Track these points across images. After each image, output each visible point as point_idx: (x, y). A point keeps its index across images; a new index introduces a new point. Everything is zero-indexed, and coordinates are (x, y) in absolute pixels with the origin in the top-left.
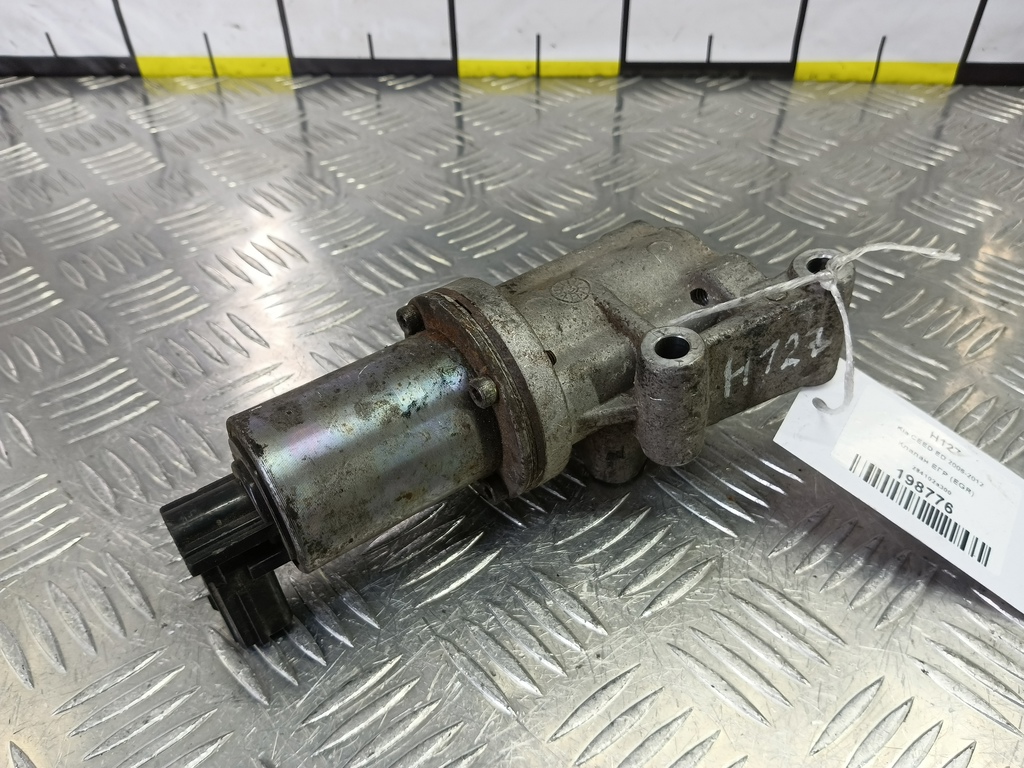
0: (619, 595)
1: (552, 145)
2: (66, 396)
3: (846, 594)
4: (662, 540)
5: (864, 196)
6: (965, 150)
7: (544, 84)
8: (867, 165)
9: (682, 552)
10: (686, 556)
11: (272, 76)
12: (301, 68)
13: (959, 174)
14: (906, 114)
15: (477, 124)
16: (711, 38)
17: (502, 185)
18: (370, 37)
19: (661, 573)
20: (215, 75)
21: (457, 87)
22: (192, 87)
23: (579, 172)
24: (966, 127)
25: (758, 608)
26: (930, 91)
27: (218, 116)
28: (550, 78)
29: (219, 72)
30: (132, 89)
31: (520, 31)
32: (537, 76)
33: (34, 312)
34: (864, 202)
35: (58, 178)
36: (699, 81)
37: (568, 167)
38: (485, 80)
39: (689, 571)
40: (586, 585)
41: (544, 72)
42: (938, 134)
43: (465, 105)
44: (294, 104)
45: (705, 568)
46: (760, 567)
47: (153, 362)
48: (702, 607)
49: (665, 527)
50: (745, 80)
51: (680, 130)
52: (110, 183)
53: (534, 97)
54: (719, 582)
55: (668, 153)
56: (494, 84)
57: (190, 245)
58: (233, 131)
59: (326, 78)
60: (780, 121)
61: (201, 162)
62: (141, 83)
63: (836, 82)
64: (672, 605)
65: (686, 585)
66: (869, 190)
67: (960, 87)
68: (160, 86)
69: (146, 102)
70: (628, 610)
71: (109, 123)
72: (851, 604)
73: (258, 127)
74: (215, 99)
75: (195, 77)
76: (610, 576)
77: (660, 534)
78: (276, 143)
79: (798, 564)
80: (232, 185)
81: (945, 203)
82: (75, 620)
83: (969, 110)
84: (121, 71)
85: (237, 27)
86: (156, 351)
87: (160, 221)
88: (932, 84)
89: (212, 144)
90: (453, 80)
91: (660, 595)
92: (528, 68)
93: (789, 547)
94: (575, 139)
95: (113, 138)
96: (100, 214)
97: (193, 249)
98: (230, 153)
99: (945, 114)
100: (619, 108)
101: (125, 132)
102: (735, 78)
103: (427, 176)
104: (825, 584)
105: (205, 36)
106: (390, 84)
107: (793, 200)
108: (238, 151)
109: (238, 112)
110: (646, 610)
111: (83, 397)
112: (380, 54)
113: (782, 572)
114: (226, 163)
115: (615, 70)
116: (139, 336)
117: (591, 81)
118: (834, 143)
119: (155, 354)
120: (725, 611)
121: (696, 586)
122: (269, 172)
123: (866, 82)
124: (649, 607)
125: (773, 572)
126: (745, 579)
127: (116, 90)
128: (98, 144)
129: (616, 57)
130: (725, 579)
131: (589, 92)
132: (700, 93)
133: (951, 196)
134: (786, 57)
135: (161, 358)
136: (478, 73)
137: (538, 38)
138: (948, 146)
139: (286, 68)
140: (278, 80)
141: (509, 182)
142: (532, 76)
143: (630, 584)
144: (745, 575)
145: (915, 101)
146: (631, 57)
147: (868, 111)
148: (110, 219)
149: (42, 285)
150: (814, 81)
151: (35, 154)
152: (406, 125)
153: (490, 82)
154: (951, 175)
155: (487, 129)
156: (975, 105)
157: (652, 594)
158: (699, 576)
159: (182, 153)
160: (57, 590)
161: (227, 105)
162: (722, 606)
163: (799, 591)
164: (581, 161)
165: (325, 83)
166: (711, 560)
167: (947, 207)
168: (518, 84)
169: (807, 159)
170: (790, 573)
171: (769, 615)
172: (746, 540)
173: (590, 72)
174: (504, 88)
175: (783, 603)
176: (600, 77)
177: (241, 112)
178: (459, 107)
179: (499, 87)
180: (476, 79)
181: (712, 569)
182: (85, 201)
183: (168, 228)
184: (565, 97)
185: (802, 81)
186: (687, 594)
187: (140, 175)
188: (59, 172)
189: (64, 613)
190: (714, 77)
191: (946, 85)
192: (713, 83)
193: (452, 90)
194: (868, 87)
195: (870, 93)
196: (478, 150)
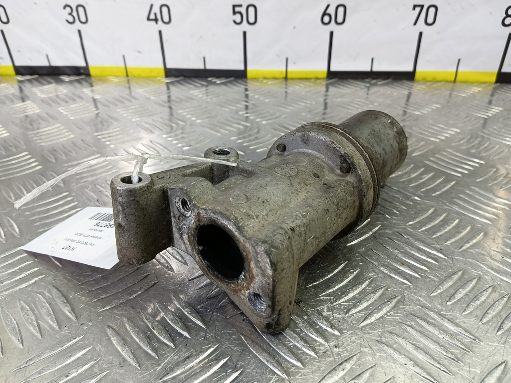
0: (346, 314)
1: (294, 105)
2: (39, 210)
3: (477, 315)
4: (368, 286)
5: (457, 128)
6: (506, 110)
7: (289, 81)
8: (457, 115)
9: (381, 292)
10: (383, 294)
11: (155, 77)
12: (170, 73)
13: (505, 119)
14: (473, 94)
15: (256, 97)
16: (373, 59)
17: (270, 121)
18: (204, 58)
19: (370, 302)
20: (127, 76)
21: (246, 82)
22: (116, 80)
23: (309, 116)
24: (504, 100)
25: (428, 322)
26: (483, 85)
27: (128, 92)
28: (292, 79)
29: (129, 74)
30: (86, 81)
31: (278, 56)
32: (286, 78)
33: (27, 172)
34: (458, 131)
35: (46, 116)
36: (367, 80)
37: (304, 114)
38: (260, 80)
39: (386, 302)
40: (326, 308)
41: (289, 76)
42: (490, 103)
43: (249, 89)
44: (165, 88)
45: (395, 301)
46: (426, 301)
47: (87, 194)
48: (395, 322)
49: (370, 278)
50: (390, 80)
51: (359, 100)
52: (72, 118)
53: (284, 86)
54: (403, 308)
55: (354, 109)
56: (265, 81)
57: (110, 144)
58: (135, 98)
59: (182, 78)
60: (409, 97)
61: (119, 110)
62: (90, 79)
63: (435, 81)
64: (377, 320)
65: (384, 309)
66: (460, 125)
67: (498, 84)
68: (100, 80)
69: (92, 86)
70: (352, 322)
71: (73, 94)
72: (481, 320)
73: (148, 97)
74: (127, 85)
75: (117, 77)
76: (340, 304)
77: (367, 283)
78: (156, 103)
79: (448, 299)
80: (134, 120)
81: (500, 132)
82: (32, 320)
83: (504, 93)
84: (81, 73)
85: (140, 52)
86: (89, 190)
87: (96, 134)
88: (484, 83)
89: (124, 103)
90: (245, 80)
91: (369, 314)
92: (282, 74)
93: (442, 290)
94: (306, 103)
95: (74, 100)
96: (65, 131)
97: (112, 146)
98: (133, 107)
99: (492, 95)
100: (327, 91)
101: (81, 98)
102: (384, 79)
103: (232, 117)
104: (465, 310)
105: (124, 57)
106: (214, 80)
107: (420, 129)
108: (138, 106)
109: (138, 91)
110: (362, 322)
111: (49, 210)
112: (209, 67)
113: (439, 303)
114: (131, 111)
115: (325, 75)
116: (81, 183)
117: (313, 80)
118: (438, 106)
119: (89, 191)
120: (409, 323)
121: (390, 310)
122: (152, 115)
123: (450, 82)
124: (364, 320)
125: (434, 304)
126: (418, 307)
127: (79, 81)
128: (67, 102)
129: (325, 69)
130: (406, 306)
131: (312, 84)
132: (368, 85)
133: (502, 129)
134: (410, 69)
135: (92, 193)
136: (257, 77)
137: (287, 59)
138: (497, 108)
139: (163, 73)
140: (159, 78)
141: (274, 120)
142: (284, 78)
143: (351, 308)
144: (418, 305)
145: (476, 89)
146: (333, 69)
147: (453, 93)
148: (70, 133)
149: (32, 160)
150: (425, 81)
151: (35, 106)
152: (221, 97)
153: (262, 81)
154: (501, 120)
155: (262, 99)
156: (508, 92)
157: (365, 314)
158: (391, 305)
159: (109, 107)
160: (24, 304)
161: (132, 88)
162: (407, 321)
163: (450, 313)
164: (310, 112)
165: (182, 80)
166: (398, 296)
167: (501, 133)
168: (276, 81)
169: (425, 112)
170: (444, 304)
171: (435, 325)
172: (416, 286)
173: (312, 76)
174: (270, 83)
175: (442, 319)
176: (317, 79)
177: (139, 91)
178: (246, 90)
179: (267, 82)
180: (255, 79)
181: (398, 301)
182: (58, 125)
183: (100, 137)
184: (300, 86)
185: (418, 81)
186: (386, 314)
187: (87, 115)
188: (47, 113)
189: (26, 316)
190: (374, 79)
191: (491, 83)
192: (374, 81)
193: (244, 83)
194: (452, 84)
195: (453, 86)
196: (258, 107)
